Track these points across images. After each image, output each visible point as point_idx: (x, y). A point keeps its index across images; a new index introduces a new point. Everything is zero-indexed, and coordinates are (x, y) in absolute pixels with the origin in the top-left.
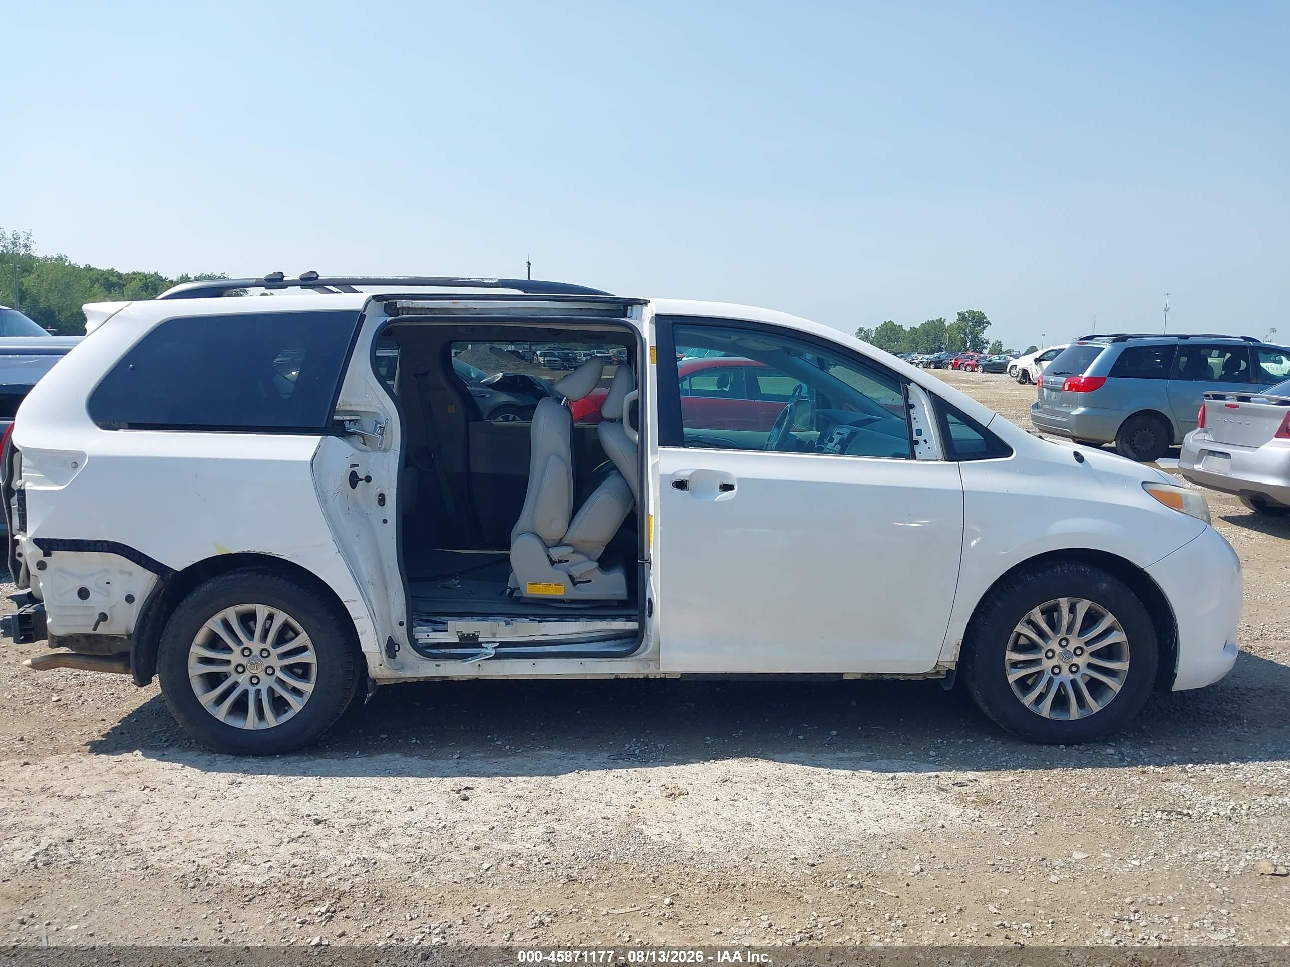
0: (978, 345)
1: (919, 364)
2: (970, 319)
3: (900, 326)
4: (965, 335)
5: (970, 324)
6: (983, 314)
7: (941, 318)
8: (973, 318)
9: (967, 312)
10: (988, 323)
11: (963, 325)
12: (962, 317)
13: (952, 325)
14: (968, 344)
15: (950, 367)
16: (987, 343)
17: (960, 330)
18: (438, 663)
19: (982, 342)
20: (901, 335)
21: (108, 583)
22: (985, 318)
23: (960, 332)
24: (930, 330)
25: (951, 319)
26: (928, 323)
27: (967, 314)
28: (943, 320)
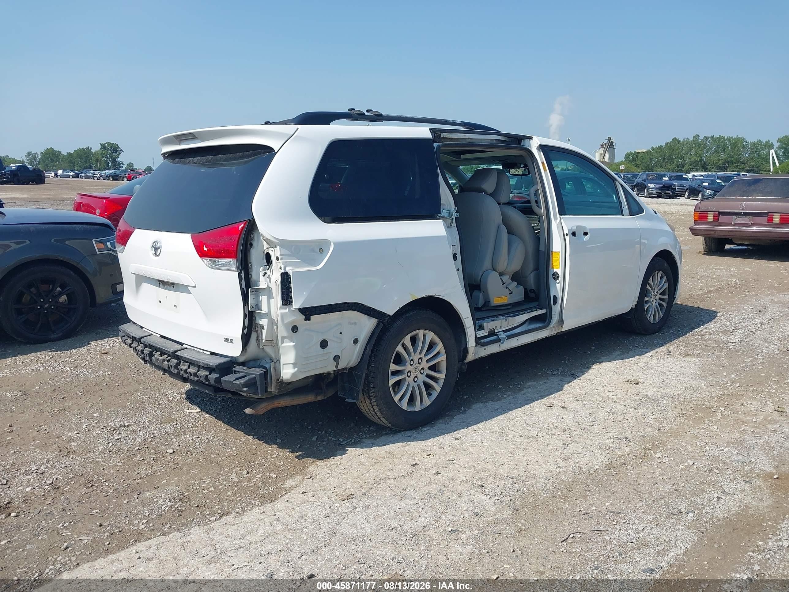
0: (117, 165)
1: (99, 177)
2: (109, 148)
3: (58, 151)
4: (107, 158)
5: (110, 151)
6: (117, 145)
7: (89, 147)
8: (111, 148)
9: (106, 143)
10: (121, 150)
11: (105, 152)
12: (103, 146)
13: (97, 152)
14: (110, 164)
15: (125, 179)
16: (123, 164)
17: (103, 155)
18: (484, 348)
19: (119, 163)
20: (61, 157)
21: (341, 333)
22: (119, 148)
23: (103, 157)
24: (82, 155)
25: (96, 148)
26: (80, 150)
27: (107, 145)
28: (90, 148)
